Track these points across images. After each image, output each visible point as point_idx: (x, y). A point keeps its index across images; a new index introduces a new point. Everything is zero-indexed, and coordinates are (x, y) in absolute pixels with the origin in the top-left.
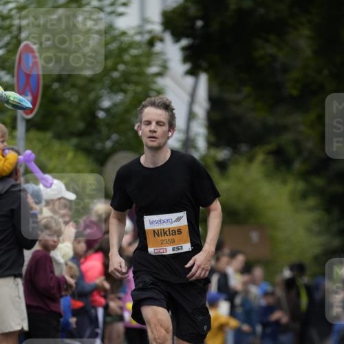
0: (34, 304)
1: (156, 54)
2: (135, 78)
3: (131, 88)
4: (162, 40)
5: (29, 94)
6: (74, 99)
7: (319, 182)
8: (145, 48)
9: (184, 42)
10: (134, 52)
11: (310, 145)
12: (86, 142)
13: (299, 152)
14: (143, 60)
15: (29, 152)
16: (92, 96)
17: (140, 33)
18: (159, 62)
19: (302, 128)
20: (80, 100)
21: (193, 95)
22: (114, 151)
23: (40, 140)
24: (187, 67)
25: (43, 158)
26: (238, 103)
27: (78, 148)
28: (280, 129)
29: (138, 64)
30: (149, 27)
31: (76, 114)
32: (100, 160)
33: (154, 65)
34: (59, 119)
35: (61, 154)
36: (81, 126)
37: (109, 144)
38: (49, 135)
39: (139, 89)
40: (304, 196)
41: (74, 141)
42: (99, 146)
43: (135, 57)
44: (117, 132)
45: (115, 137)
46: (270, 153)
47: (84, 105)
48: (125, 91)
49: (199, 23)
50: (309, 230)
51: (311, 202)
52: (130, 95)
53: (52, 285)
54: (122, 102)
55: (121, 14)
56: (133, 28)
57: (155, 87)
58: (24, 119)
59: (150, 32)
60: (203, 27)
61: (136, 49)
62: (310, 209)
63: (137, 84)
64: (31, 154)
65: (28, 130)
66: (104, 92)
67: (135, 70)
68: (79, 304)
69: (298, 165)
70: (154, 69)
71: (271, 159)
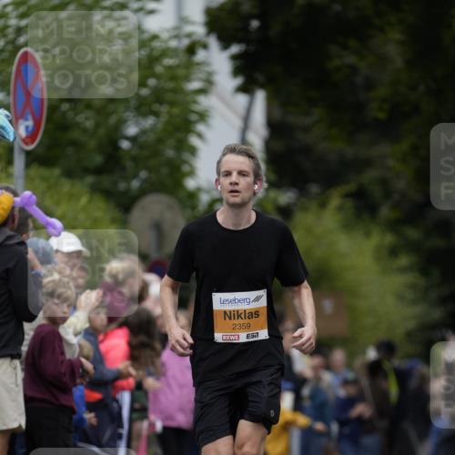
0: (38, 395)
1: (198, 64)
2: (169, 96)
3: (164, 109)
4: (205, 46)
5: (30, 117)
6: (89, 124)
7: (413, 233)
8: (183, 58)
9: (235, 49)
10: (168, 61)
11: (401, 185)
12: (106, 181)
13: (388, 194)
14: (181, 72)
15: (28, 193)
16: (113, 120)
17: (177, 37)
18: (202, 76)
19: (391, 162)
20: (97, 125)
21: (246, 119)
22: (143, 192)
23: (44, 179)
24: (239, 81)
25: (48, 203)
26: (306, 129)
27: (95, 189)
28: (363, 164)
29: (174, 78)
30: (188, 29)
31: (92, 144)
32: (124, 205)
33: (195, 80)
34: (70, 150)
35: (72, 197)
36: (98, 159)
37: (135, 184)
38: (56, 171)
39: (176, 111)
40: (394, 252)
41: (90, 179)
42: (122, 186)
43: (170, 68)
44: (147, 168)
45: (143, 174)
46: (348, 195)
47: (102, 131)
48: (156, 114)
49: (255, 24)
50: (400, 297)
51: (404, 260)
52: (164, 118)
53: (63, 371)
54: (153, 128)
55: (152, 12)
56: (168, 31)
57: (196, 108)
58: (22, 150)
59: (189, 35)
60: (259, 29)
61: (171, 58)
62: (403, 270)
63: (172, 104)
64: (31, 197)
65: (28, 165)
66: (129, 115)
67: (170, 85)
68: (97, 396)
69: (385, 212)
70: (195, 85)
71: (349, 204)
